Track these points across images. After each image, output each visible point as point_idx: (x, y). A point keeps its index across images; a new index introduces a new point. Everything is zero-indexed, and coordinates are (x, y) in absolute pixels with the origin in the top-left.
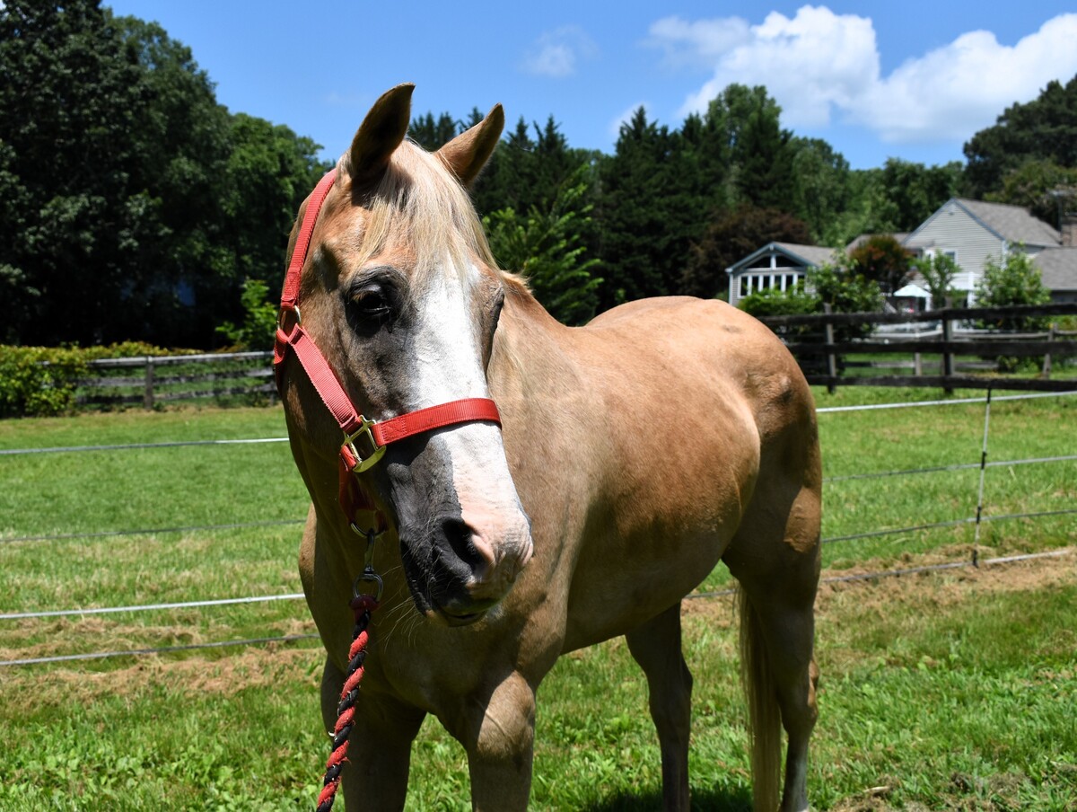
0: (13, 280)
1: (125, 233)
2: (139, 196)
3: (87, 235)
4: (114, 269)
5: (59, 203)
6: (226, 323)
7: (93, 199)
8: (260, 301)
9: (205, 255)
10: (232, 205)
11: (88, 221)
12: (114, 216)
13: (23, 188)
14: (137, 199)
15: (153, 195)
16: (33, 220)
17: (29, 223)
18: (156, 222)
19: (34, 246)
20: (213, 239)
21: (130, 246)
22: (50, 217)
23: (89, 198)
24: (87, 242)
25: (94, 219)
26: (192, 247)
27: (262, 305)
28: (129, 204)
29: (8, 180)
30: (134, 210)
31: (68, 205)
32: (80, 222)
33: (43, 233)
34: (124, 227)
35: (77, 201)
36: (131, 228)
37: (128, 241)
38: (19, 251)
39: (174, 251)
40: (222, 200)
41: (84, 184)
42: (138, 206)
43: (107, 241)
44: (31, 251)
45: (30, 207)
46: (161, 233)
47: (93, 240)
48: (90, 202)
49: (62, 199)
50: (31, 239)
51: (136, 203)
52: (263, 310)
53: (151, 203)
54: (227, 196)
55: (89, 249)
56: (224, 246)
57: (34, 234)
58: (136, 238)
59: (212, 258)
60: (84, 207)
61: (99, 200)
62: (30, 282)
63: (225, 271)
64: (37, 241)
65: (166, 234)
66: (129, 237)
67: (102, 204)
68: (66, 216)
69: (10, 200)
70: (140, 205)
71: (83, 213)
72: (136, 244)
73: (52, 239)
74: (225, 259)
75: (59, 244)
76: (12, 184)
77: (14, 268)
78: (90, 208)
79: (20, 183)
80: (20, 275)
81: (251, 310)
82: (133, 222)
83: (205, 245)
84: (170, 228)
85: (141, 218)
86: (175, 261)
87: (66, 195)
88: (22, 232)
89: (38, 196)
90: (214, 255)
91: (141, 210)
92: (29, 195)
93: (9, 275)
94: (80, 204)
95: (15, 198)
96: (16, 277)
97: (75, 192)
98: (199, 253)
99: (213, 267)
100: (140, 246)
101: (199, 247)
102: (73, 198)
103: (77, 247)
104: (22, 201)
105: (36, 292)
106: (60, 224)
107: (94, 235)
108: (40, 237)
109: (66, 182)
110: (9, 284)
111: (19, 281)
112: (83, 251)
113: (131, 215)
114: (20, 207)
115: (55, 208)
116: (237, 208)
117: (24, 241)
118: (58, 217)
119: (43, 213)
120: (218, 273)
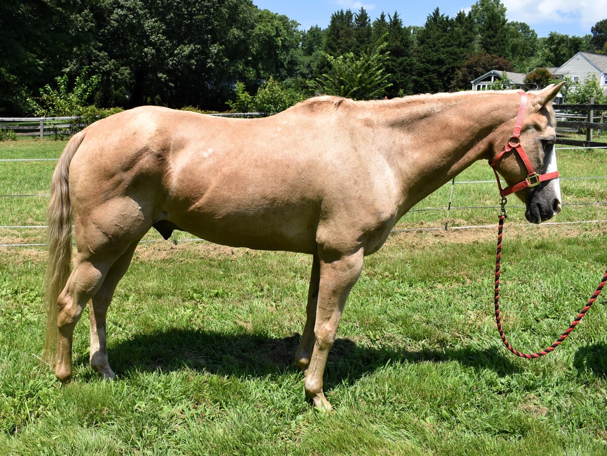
1: (209, 61)
3: (193, 61)
4: (205, 76)
5: (182, 48)
7: (196, 46)
9: (244, 70)
10: (255, 49)
11: (194, 55)
12: (205, 53)
13: (168, 41)
14: (214, 46)
15: (221, 45)
16: (172, 55)
17: (170, 56)
18: (222, 56)
19: (172, 66)
20: (247, 63)
21: (211, 66)
22: (179, 53)
23: (194, 46)
24: (193, 64)
25: (196, 54)
26: (237, 67)
28: (211, 48)
29: (161, 38)
30: (213, 51)
31: (185, 49)
32: (190, 56)
33: (175, 60)
34: (208, 58)
36: (212, 58)
37: (210, 64)
38: (166, 68)
39: (230, 69)
40: (251, 47)
41: (193, 40)
42: (214, 49)
43: (202, 64)
44: (170, 68)
45: (170, 49)
46: (224, 61)
47: (196, 63)
48: (195, 48)
49: (183, 46)
50: (171, 63)
53: (220, 48)
54: (253, 46)
55: (194, 67)
56: (251, 67)
57: (172, 60)
58: (214, 63)
60: (192, 49)
61: (199, 46)
62: (170, 81)
63: (251, 78)
64: (173, 64)
65: (226, 61)
66: (211, 62)
67: (200, 48)
68: (185, 53)
69: (163, 46)
70: (216, 49)
71: (192, 51)
72: (213, 65)
73: (179, 63)
74: (251, 73)
75: (182, 65)
76: (163, 40)
77: (164, 74)
78: (195, 50)
79: (166, 39)
80: (166, 77)
82: (213, 56)
83: (243, 66)
84: (228, 58)
85: (215, 54)
86: (230, 73)
87: (185, 44)
88: (167, 59)
89: (174, 45)
90: (247, 71)
91: (216, 51)
92: (171, 44)
93: (161, 77)
94: (190, 48)
95: (165, 45)
96: (164, 78)
97: (189, 43)
98: (241, 70)
99: (246, 76)
100: (215, 66)
101: (241, 67)
102: (188, 46)
103: (188, 66)
104: (167, 47)
105: (172, 85)
106: (182, 57)
107: (197, 61)
108: (174, 62)
109: (186, 39)
110: (162, 81)
111: (166, 80)
112: (192, 68)
113: (212, 53)
114: (166, 49)
115: (180, 50)
116: (257, 50)
117: (168, 64)
118: (181, 53)
119: (176, 52)
120: (249, 78)
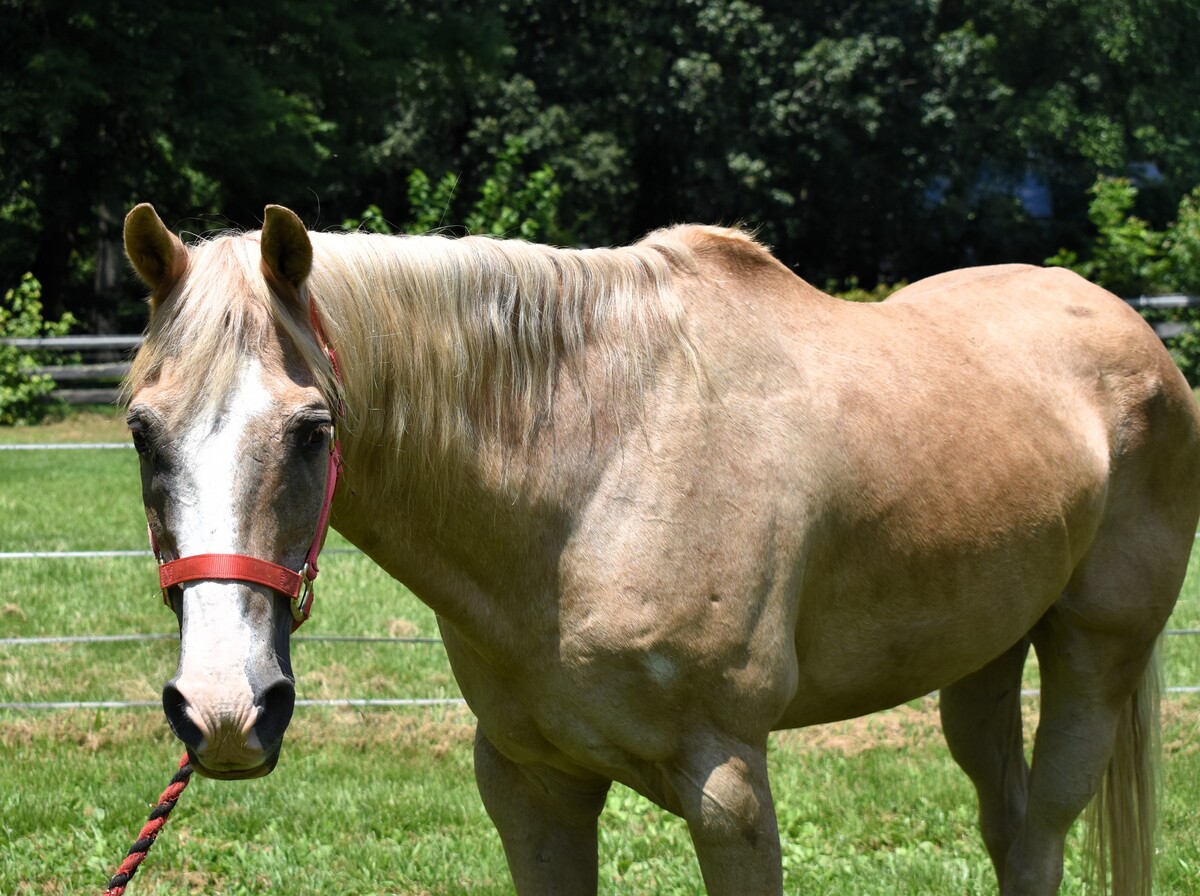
0: (750, 181)
1: (932, 97)
2: (959, 34)
3: (870, 103)
4: (914, 158)
5: (826, 51)
6: (1063, 252)
7: (881, 41)
8: (1119, 215)
9: (1074, 128)
10: (1120, 40)
11: (871, 79)
12: (914, 67)
13: (767, 28)
14: (954, 39)
15: (981, 31)
16: (783, 80)
17: (778, 84)
18: (985, 76)
19: (785, 124)
20: (1084, 101)
21: (940, 120)
22: (811, 74)
23: (874, 40)
24: (869, 115)
25: (881, 76)
26: (1047, 118)
27: (1122, 223)
28: (939, 48)
29: (743, 16)
30: (949, 57)
31: (839, 54)
32: (857, 85)
33: (799, 101)
34: (929, 86)
35: (854, 47)
36: (943, 87)
37: (937, 110)
38: (761, 132)
39: (1017, 125)
40: (1101, 34)
41: (867, 16)
42: (954, 50)
43: (902, 112)
44: (780, 131)
45: (778, 59)
46: (994, 95)
47: (879, 110)
48: (876, 48)
49: (830, 43)
50: (780, 112)
51: (953, 46)
52: (1125, 231)
53: (979, 44)
54: (1111, 28)
55: (872, 126)
56: (1104, 113)
57: (784, 102)
58: (952, 104)
59: (1082, 135)
60: (865, 56)
61: (891, 43)
62: (780, 183)
63: (1104, 157)
64: (789, 115)
65: (1002, 96)
66: (939, 104)
67: (894, 51)
68: (836, 72)
69: (748, 47)
70: (960, 49)
71: (865, 67)
72: (950, 116)
73: (814, 111)
74: (1104, 136)
75: (825, 119)
76: (751, 23)
77: (753, 158)
78: (876, 58)
79: (763, 20)
80: (762, 171)
81: (1105, 230)
82: (947, 78)
83: (1070, 113)
84: (1009, 85)
85: (959, 71)
86: (1016, 142)
87: (837, 37)
88: (766, 99)
89: (792, 40)
90: (1085, 129)
91: (961, 58)
92: (778, 40)
93: (744, 172)
94: (858, 52)
95: (755, 44)
96: (755, 174)
97: (853, 31)
98: (1059, 127)
99: (1084, 151)
100: (958, 119)
101: (1060, 117)
102: (847, 42)
103: (851, 126)
104: (766, 49)
105: (785, 198)
106: (827, 86)
107: (883, 101)
108: (794, 107)
109: (837, 14)
110: (745, 187)
111: (761, 182)
112: (864, 131)
113: (944, 67)
114: (762, 59)
115: (820, 59)
116: (1130, 44)
117: (768, 116)
118: (823, 74)
119: (800, 68)
120: (1092, 160)
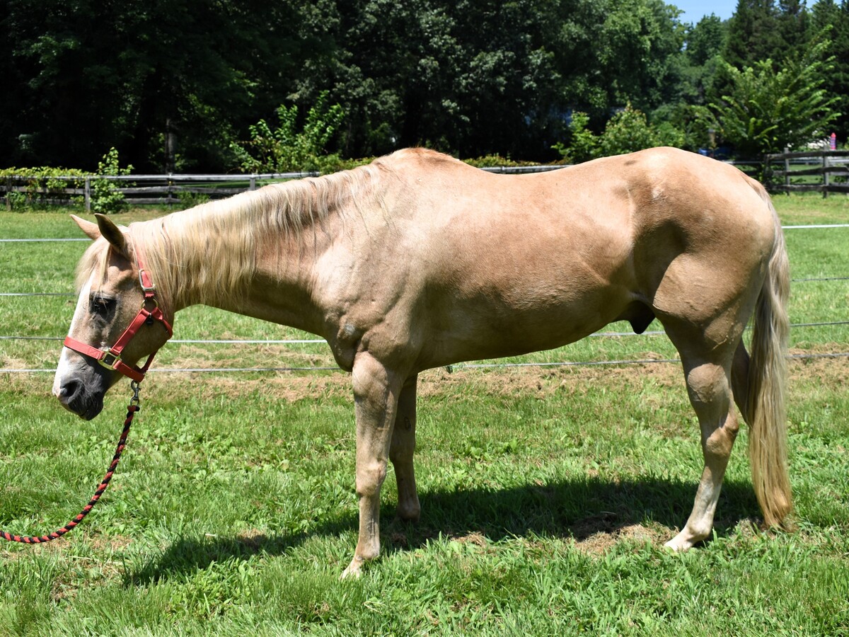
0: (451, 111)
1: (527, 77)
2: (538, 51)
3: (501, 79)
4: (520, 103)
5: (482, 57)
7: (506, 53)
9: (586, 92)
10: (605, 56)
11: (502, 69)
12: (520, 65)
13: (460, 47)
14: (536, 54)
15: (547, 51)
16: (466, 69)
17: (463, 72)
18: (549, 69)
19: (466, 87)
20: (592, 81)
21: (531, 87)
22: (477, 66)
23: (503, 53)
24: (501, 84)
25: (507, 67)
26: (576, 87)
28: (531, 57)
29: (449, 41)
30: (534, 61)
31: (488, 58)
32: (496, 71)
33: (472, 78)
34: (526, 73)
35: (495, 55)
36: (532, 74)
37: (529, 83)
38: (457, 91)
39: (563, 90)
40: (599, 53)
41: (500, 43)
42: (537, 58)
43: (514, 84)
44: (464, 90)
45: (464, 60)
46: (553, 78)
47: (505, 82)
48: (504, 57)
49: (485, 54)
50: (464, 82)
51: (536, 56)
53: (547, 55)
54: (602, 51)
55: (502, 89)
56: (599, 86)
57: (466, 79)
58: (535, 81)
59: (590, 95)
60: (499, 59)
61: (510, 54)
62: (462, 112)
63: (599, 104)
64: (467, 84)
65: (557, 78)
66: (531, 80)
67: (512, 57)
68: (487, 66)
69: (451, 55)
70: (538, 58)
71: (499, 64)
72: (535, 85)
73: (478, 82)
74: (599, 95)
75: (483, 86)
76: (451, 44)
77: (452, 102)
78: (504, 60)
79: (457, 43)
80: (456, 107)
82: (534, 70)
83: (585, 86)
84: (559, 74)
85: (539, 67)
86: (563, 96)
87: (488, 52)
88: (458, 77)
89: (469, 52)
90: (592, 92)
91: (539, 61)
92: (464, 52)
93: (448, 107)
94: (497, 58)
95: (454, 53)
96: (453, 108)
97: (494, 49)
98: (581, 91)
99: (590, 101)
100: (538, 87)
101: (581, 87)
102: (492, 53)
103: (494, 88)
104: (459, 56)
105: (467, 119)
106: (483, 72)
107: (506, 79)
108: (470, 81)
109: (489, 41)
110: (449, 113)
111: (455, 112)
112: (499, 91)
113: (532, 64)
114: (457, 60)
115: (480, 60)
116: (609, 58)
117: (459, 84)
118: (482, 66)
119: (472, 64)
120: (594, 105)
